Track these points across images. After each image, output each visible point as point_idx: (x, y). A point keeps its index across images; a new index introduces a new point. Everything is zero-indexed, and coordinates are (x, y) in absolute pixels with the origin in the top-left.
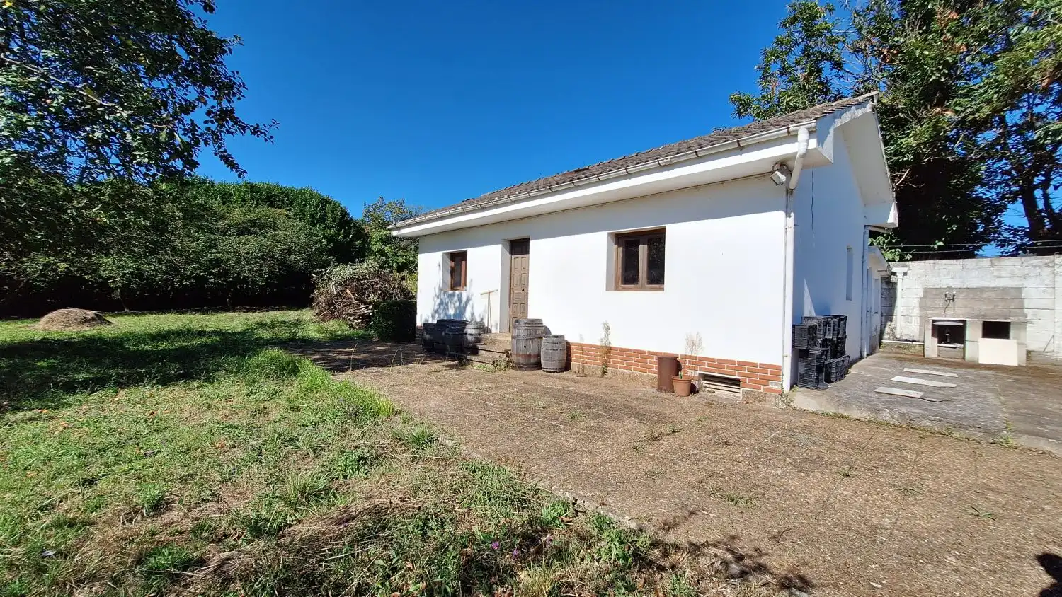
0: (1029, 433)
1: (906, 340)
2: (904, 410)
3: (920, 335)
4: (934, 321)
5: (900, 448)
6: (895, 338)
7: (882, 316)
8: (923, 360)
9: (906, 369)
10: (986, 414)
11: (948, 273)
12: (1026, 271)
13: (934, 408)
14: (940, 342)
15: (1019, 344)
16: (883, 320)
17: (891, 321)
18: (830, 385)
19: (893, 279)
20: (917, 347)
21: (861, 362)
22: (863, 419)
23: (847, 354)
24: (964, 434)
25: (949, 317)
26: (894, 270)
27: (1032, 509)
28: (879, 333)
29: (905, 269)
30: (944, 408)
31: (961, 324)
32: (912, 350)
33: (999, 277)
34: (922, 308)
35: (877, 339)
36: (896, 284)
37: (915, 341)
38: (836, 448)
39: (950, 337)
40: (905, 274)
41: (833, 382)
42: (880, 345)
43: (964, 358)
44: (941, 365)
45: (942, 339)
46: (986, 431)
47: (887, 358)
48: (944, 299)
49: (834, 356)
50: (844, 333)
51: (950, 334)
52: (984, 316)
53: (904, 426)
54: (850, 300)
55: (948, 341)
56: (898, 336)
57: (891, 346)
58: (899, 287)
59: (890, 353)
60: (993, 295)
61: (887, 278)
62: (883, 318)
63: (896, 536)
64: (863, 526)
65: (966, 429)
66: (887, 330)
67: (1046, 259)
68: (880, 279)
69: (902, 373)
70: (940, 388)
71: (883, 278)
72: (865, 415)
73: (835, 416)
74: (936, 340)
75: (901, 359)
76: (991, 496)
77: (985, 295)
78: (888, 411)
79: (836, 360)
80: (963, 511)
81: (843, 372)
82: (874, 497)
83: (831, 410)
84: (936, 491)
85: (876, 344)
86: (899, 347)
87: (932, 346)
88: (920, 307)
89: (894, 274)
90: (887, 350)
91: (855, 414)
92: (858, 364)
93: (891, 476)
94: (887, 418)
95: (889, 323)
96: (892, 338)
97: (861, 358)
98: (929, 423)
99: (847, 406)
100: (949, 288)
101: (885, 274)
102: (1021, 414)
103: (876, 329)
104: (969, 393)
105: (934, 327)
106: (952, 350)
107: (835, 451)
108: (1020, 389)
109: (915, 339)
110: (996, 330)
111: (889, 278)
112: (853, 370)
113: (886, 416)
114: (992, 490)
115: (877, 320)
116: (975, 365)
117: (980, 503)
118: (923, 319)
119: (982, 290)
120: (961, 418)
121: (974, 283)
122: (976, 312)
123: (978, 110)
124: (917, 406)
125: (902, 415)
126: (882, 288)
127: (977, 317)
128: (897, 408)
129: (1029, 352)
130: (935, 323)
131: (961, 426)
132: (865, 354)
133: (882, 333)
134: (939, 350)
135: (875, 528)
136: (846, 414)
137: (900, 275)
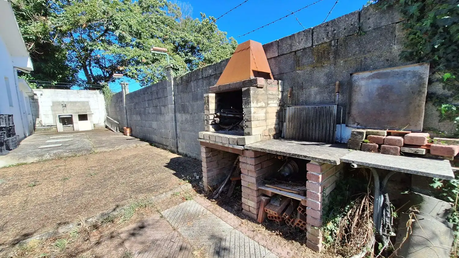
0: (99, 147)
1: (48, 126)
2: (55, 152)
3: (54, 123)
4: (59, 116)
5: (57, 167)
6: (42, 125)
7: (33, 115)
8: (57, 133)
9: (51, 138)
10: (86, 145)
11: (61, 95)
12: (89, 95)
13: (67, 148)
14: (63, 125)
15: (91, 122)
16: (34, 118)
17: (38, 118)
18: (10, 152)
19: (35, 97)
20: (54, 128)
21: (26, 139)
22: (35, 162)
23: (17, 134)
24: (80, 154)
25: (66, 114)
26: (35, 92)
27: (105, 167)
28: (33, 124)
29: (41, 93)
30: (72, 147)
31: (70, 116)
32: (52, 130)
33: (81, 97)
34: (53, 110)
35: (33, 128)
36: (37, 100)
37: (52, 126)
38: (24, 178)
39: (67, 122)
40: (41, 95)
41: (11, 150)
42: (34, 130)
43: (74, 130)
44: (66, 134)
45: (64, 124)
46: (87, 150)
47: (40, 135)
48: (61, 106)
49: (9, 136)
50: (13, 123)
51: (66, 121)
52: (78, 113)
53: (57, 158)
54: (12, 106)
55: (67, 124)
56: (44, 125)
57: (41, 130)
58: (39, 101)
59: (41, 133)
60: (79, 104)
61: (32, 97)
62: (34, 116)
63: (65, 195)
64: (49, 200)
65: (81, 152)
66: (37, 122)
67: (94, 91)
68: (28, 97)
69: (50, 139)
70: (68, 141)
71: (30, 97)
72: (35, 159)
73: (18, 165)
74: (62, 124)
75: (47, 135)
76: (93, 168)
77: (77, 104)
78: (48, 154)
79: (10, 138)
80: (86, 176)
81: (17, 144)
82: (51, 187)
83: (15, 162)
84: (76, 175)
85: (33, 129)
86: (45, 130)
87: (60, 127)
88: (52, 110)
89: (35, 94)
90: (39, 132)
91: (30, 160)
92: (25, 140)
93: (57, 177)
94: (48, 158)
95: (37, 119)
96: (40, 126)
97: (25, 137)
98: (67, 154)
99: (24, 157)
100: (63, 102)
101: (31, 94)
102: (96, 143)
103: (31, 123)
104: (79, 140)
105: (60, 118)
106: (68, 128)
107: (24, 179)
108: (94, 136)
109: (52, 125)
110: (83, 117)
111: (33, 96)
112: (22, 143)
113: (47, 156)
114: (93, 167)
115: (30, 118)
116: (78, 132)
117: (91, 172)
118: (54, 115)
119: (76, 102)
120: (78, 148)
121: (72, 99)
122: (75, 111)
123: (61, 26)
124: (60, 149)
125: (55, 154)
126: (30, 102)
127: (76, 113)
128: (52, 152)
129: (94, 124)
130: (60, 117)
131: (79, 151)
132: (27, 135)
133: (34, 124)
134: (64, 129)
135: (55, 198)
136: (25, 162)
137: (39, 95)
